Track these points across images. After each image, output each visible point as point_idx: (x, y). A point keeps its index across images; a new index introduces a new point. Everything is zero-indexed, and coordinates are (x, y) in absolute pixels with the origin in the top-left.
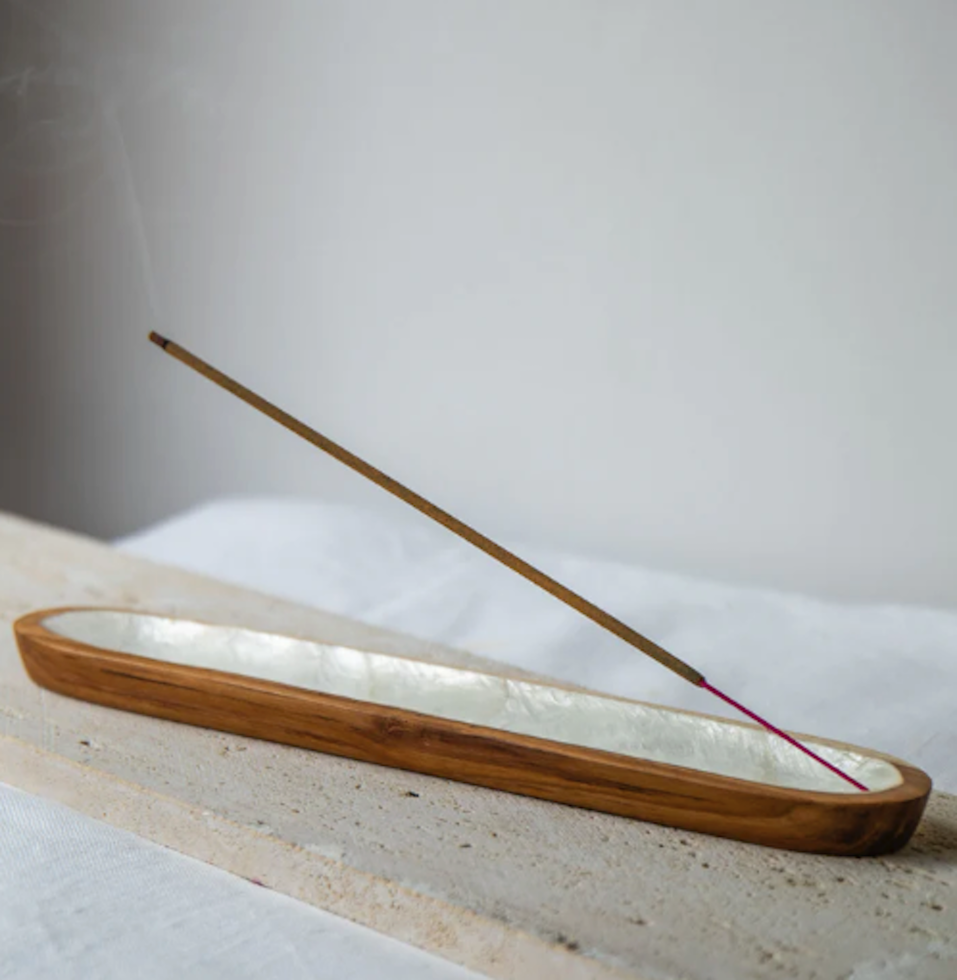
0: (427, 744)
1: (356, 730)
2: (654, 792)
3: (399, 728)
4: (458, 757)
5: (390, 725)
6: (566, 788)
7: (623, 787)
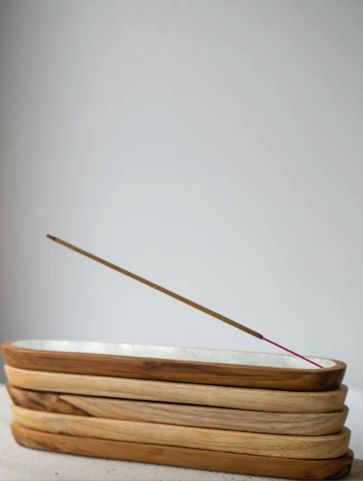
0: (165, 369)
1: (138, 367)
2: (251, 376)
3: (155, 364)
4: (177, 372)
5: (151, 364)
6: (218, 378)
7: (239, 375)
